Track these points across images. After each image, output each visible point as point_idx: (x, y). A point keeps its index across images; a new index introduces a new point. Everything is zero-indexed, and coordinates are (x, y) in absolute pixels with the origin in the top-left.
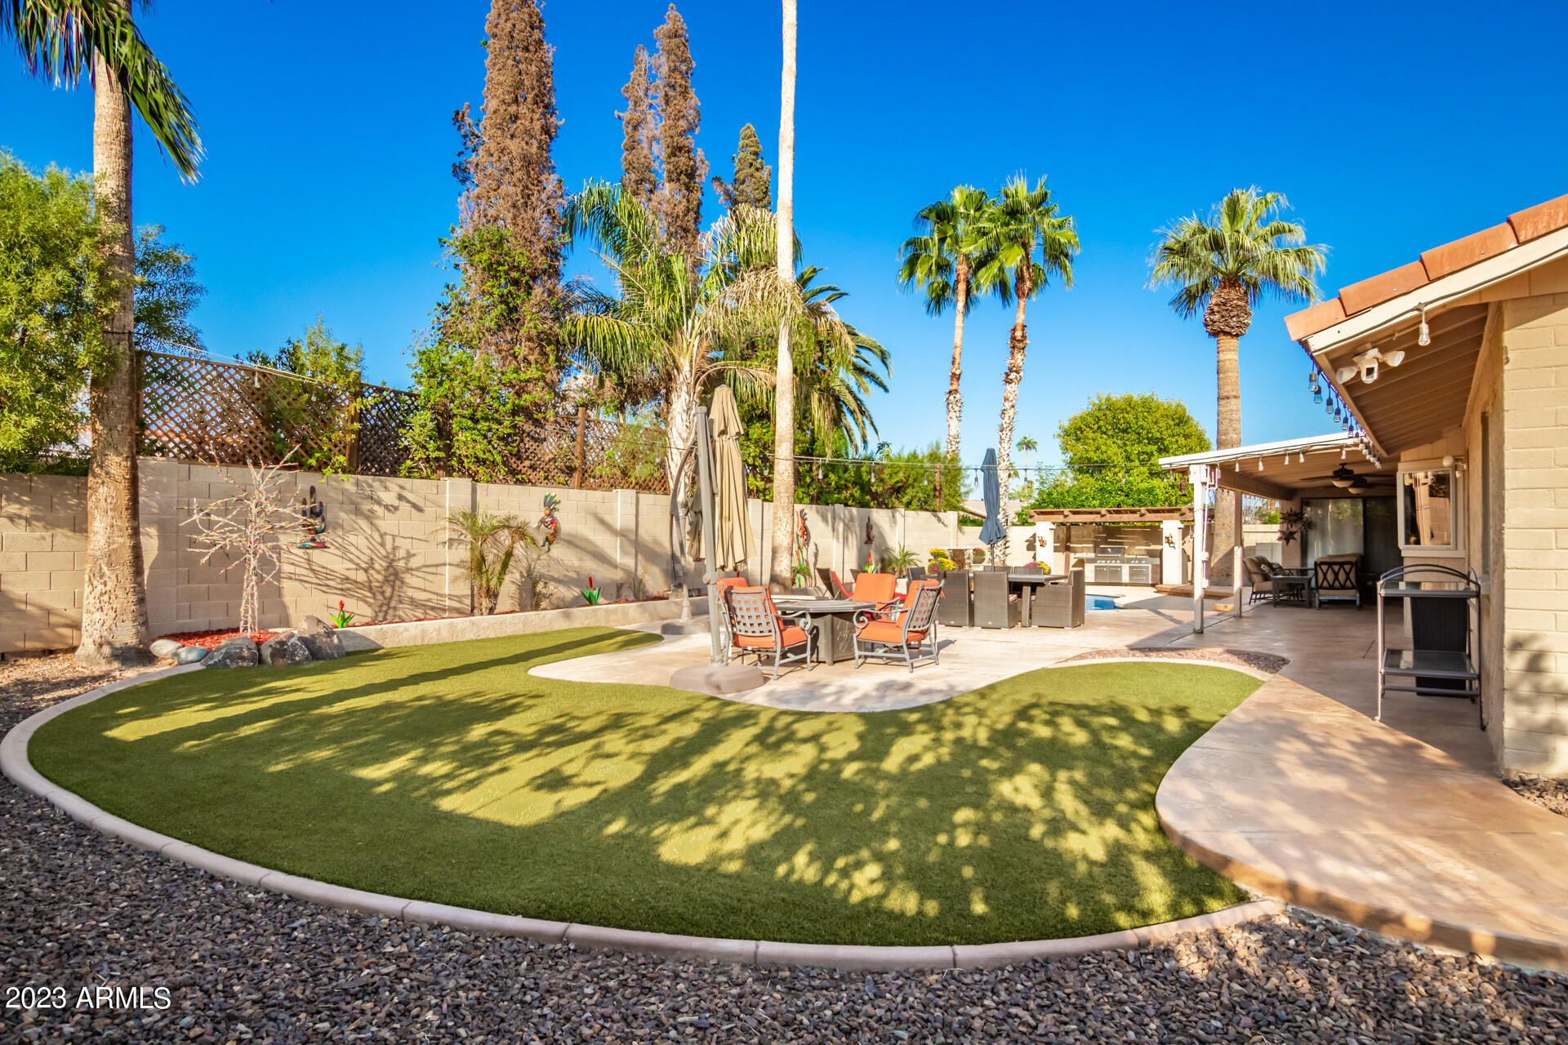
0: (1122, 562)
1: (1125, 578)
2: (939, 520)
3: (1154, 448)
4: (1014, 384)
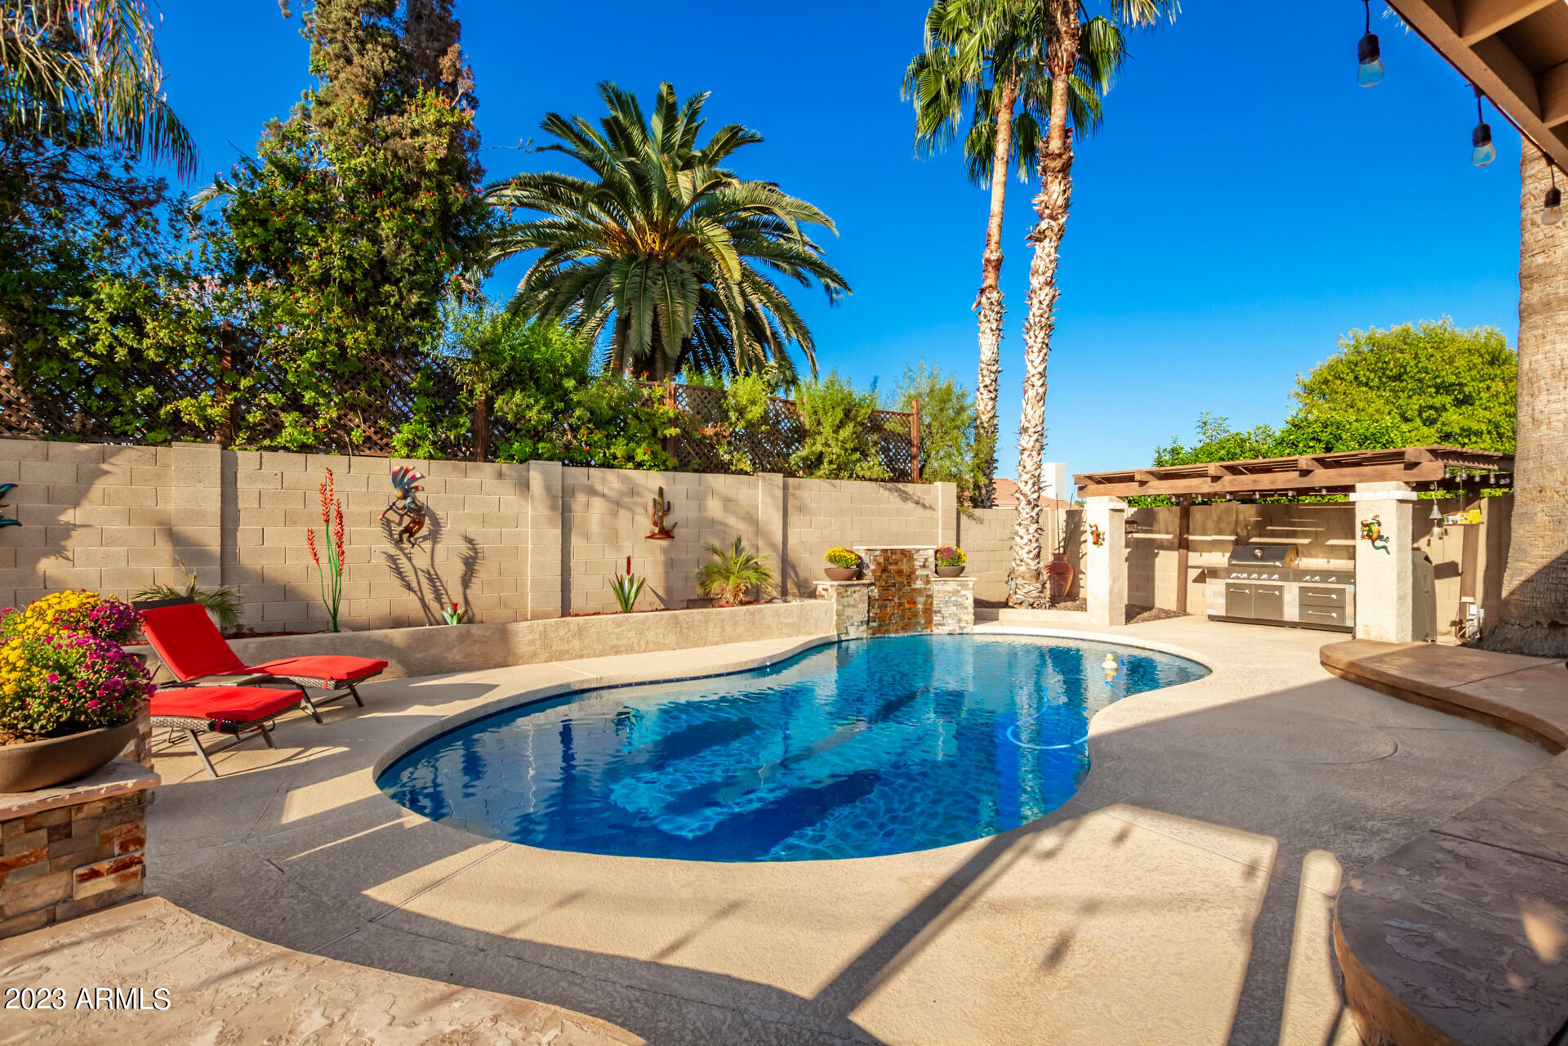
0: (1285, 577)
1: (1291, 612)
2: (905, 497)
3: (1447, 400)
4: (1048, 240)
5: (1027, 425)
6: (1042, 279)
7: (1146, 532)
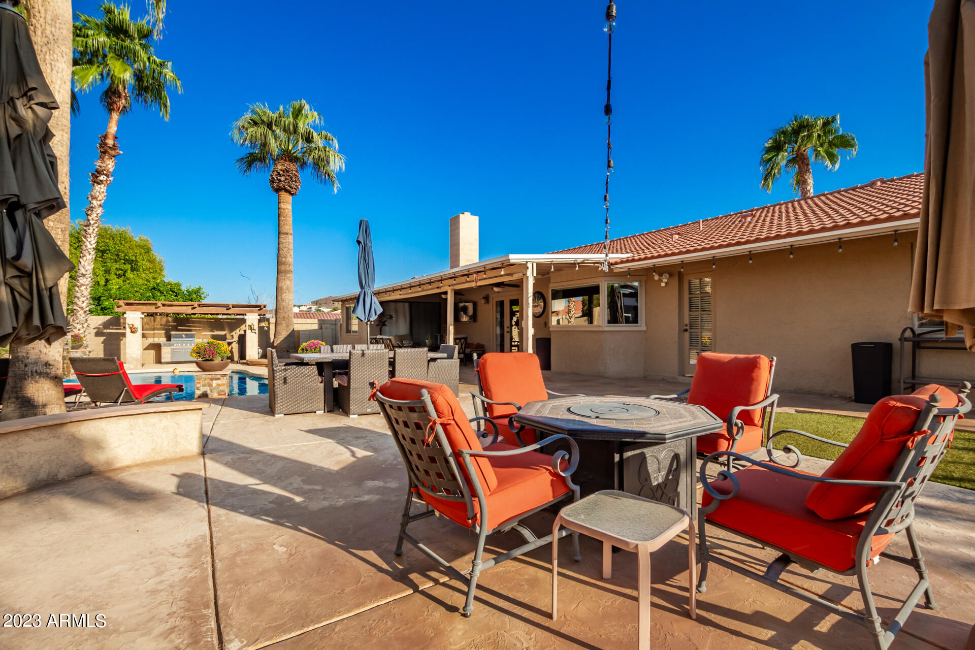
4: (103, 185)
5: (84, 273)
6: (99, 203)
7: (117, 329)
